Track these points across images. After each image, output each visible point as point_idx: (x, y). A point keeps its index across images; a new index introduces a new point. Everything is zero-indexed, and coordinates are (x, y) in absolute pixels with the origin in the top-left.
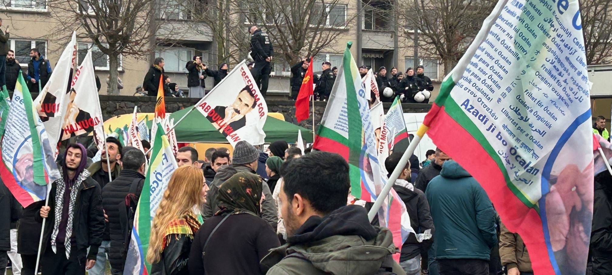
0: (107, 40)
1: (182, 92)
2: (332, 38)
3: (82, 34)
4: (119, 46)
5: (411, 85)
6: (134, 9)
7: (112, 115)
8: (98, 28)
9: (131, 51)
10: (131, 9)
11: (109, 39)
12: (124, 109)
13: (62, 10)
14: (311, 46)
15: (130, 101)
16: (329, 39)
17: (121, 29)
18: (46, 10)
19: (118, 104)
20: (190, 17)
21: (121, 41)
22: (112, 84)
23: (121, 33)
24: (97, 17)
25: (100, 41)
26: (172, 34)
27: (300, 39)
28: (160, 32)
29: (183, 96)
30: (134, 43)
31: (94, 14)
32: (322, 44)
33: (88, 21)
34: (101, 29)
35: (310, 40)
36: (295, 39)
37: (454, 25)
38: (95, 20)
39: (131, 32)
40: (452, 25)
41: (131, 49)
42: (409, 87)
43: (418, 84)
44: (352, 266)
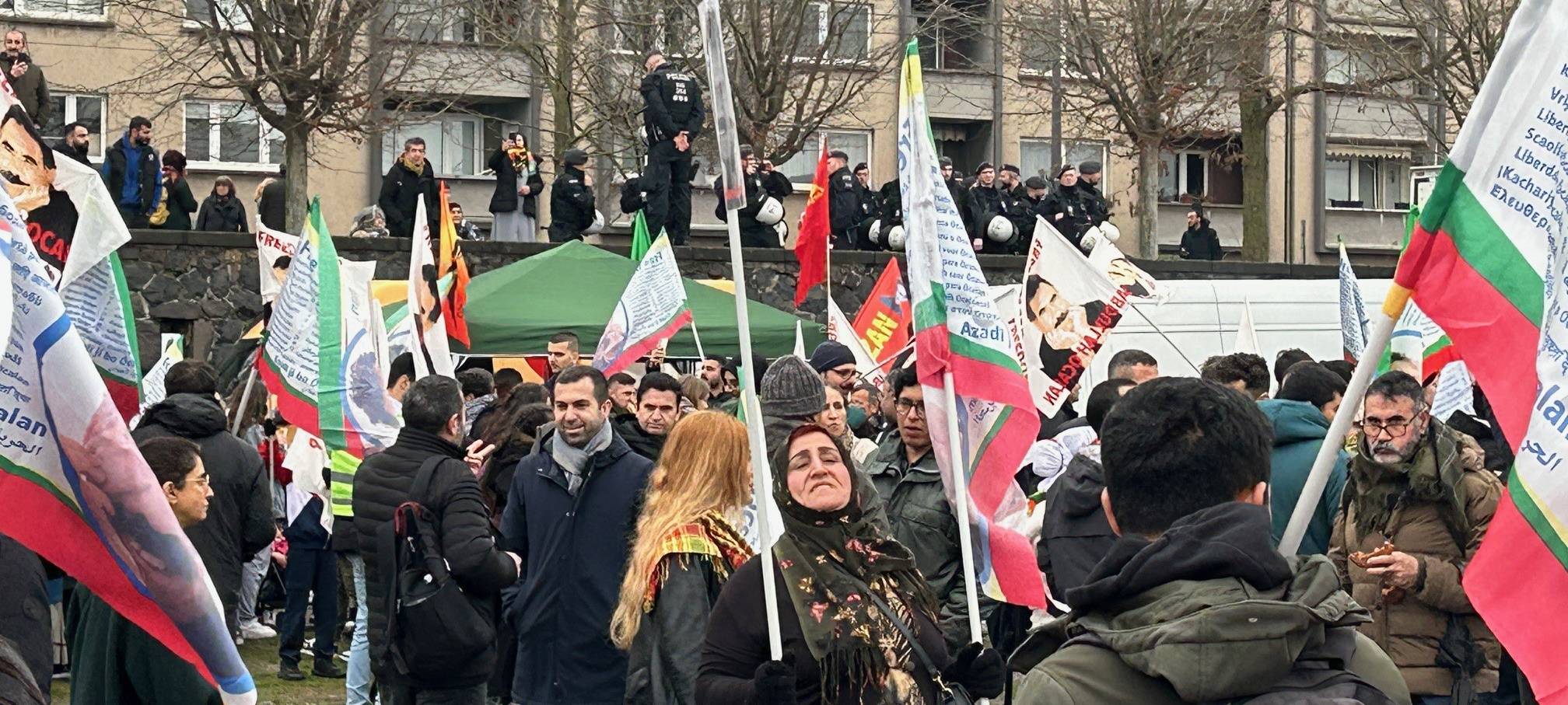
0: (282, 95)
1: (475, 227)
2: (855, 89)
3: (218, 77)
4: (313, 106)
5: (1070, 209)
6: (351, 15)
8: (258, 64)
9: (342, 123)
10: (343, 15)
11: (285, 91)
13: (168, 16)
14: (800, 110)
16: (847, 90)
17: (319, 64)
18: (103, 19)
20: (472, 36)
21: (317, 97)
23: (315, 77)
24: (255, 37)
25: (263, 97)
26: (446, 80)
27: (771, 92)
28: (417, 73)
29: (478, 236)
30: (352, 102)
31: (248, 27)
32: (829, 105)
33: (231, 45)
34: (265, 66)
35: (799, 93)
36: (760, 92)
37: (1166, 58)
38: (251, 43)
39: (342, 73)
40: (1160, 58)
41: (342, 115)
42: (1066, 213)
43: (1087, 208)
44: (1214, 655)
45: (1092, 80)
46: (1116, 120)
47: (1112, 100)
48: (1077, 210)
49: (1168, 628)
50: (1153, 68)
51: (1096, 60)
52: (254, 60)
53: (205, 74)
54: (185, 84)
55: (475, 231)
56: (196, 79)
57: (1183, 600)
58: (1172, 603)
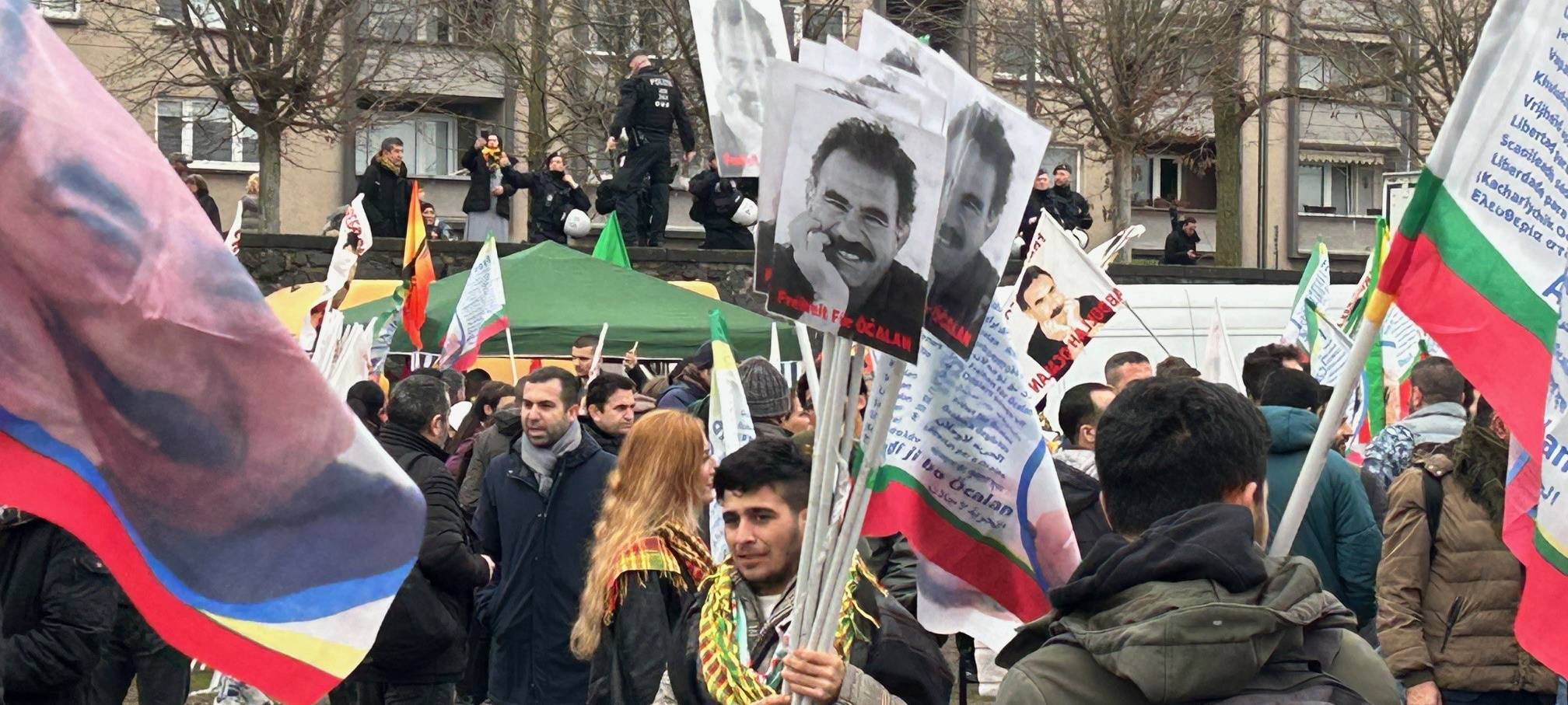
0: (255, 93)
1: (448, 227)
3: (190, 75)
4: (286, 105)
6: (326, 12)
7: (273, 286)
8: (231, 62)
9: (315, 122)
10: (316, 14)
11: (258, 89)
12: (303, 269)
13: (140, 14)
15: (318, 249)
17: (293, 62)
18: (75, 16)
19: (289, 257)
20: (446, 36)
21: (290, 96)
22: (267, 205)
23: (289, 75)
24: (228, 35)
25: (236, 94)
26: (420, 79)
28: (390, 73)
29: (451, 236)
30: (325, 101)
31: (221, 25)
33: (204, 43)
34: (238, 64)
37: (1140, 62)
38: (224, 41)
39: (316, 71)
40: (1134, 62)
41: (316, 114)
43: (1060, 212)
44: (1178, 658)
45: (1066, 84)
46: (1090, 124)
47: (1087, 105)
49: (1135, 630)
50: (1127, 72)
51: (1070, 64)
52: (227, 57)
53: (178, 72)
54: (158, 82)
55: (448, 231)
56: (168, 76)
57: (1153, 602)
58: (1142, 605)
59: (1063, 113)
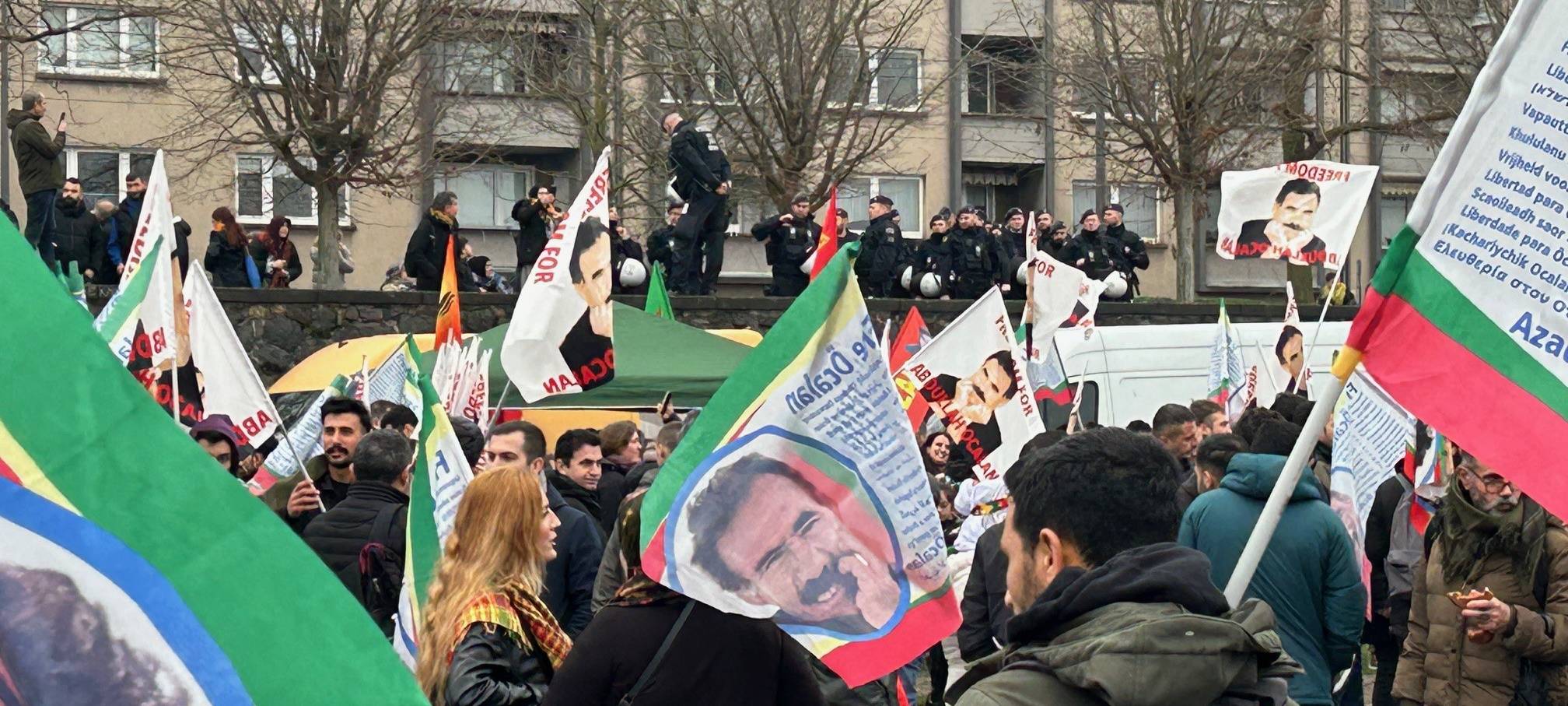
0: (312, 150)
1: (503, 279)
2: (886, 136)
3: (249, 133)
4: (342, 163)
5: (1091, 255)
6: (380, 69)
7: (325, 341)
8: (288, 119)
9: (373, 176)
10: (372, 70)
11: (315, 147)
12: (356, 325)
13: (198, 73)
14: (831, 158)
15: (370, 304)
16: (877, 138)
17: (349, 119)
18: (155, 75)
19: (340, 312)
20: (523, 87)
21: (347, 151)
23: (346, 131)
24: (284, 90)
25: (294, 151)
26: (477, 132)
27: (802, 139)
28: (447, 127)
29: (507, 288)
30: (380, 156)
31: (277, 82)
32: (859, 152)
33: (261, 102)
34: (295, 122)
35: (829, 141)
36: (790, 140)
37: (1198, 100)
38: (281, 98)
39: (373, 127)
40: (1193, 100)
41: (374, 170)
42: (1088, 258)
43: (1109, 252)
45: (1124, 123)
46: (1149, 163)
47: (1147, 145)
48: (1098, 255)
49: (1106, 640)
50: (1188, 109)
51: (1128, 103)
52: (284, 115)
53: (236, 132)
54: (218, 140)
55: (503, 283)
56: (226, 136)
57: (1122, 617)
58: (1112, 619)
59: (1123, 152)
